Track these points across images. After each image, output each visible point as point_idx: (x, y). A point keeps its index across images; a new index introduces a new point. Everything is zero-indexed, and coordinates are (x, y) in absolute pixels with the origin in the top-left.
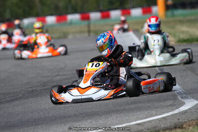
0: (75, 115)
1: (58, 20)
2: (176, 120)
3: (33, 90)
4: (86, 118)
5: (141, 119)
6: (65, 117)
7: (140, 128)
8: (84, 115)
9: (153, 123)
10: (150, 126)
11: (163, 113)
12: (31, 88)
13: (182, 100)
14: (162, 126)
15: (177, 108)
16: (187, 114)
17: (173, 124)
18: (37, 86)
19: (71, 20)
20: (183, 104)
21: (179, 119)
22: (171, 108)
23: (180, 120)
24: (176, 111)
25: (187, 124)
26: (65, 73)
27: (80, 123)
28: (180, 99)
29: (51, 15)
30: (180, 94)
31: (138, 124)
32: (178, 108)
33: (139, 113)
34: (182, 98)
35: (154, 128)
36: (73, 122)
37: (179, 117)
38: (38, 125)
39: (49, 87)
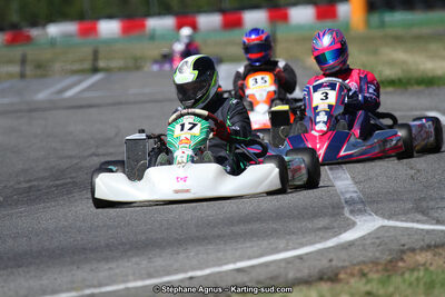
0: (107, 245)
1: (126, 30)
2: (324, 263)
3: (30, 187)
4: (130, 253)
5: (249, 258)
6: (85, 249)
7: (241, 279)
8: (128, 246)
9: (272, 268)
10: (263, 275)
11: (302, 245)
12: (30, 181)
13: (351, 217)
14: (291, 275)
15: (335, 236)
16: (353, 249)
17: (317, 270)
18: (43, 179)
19: (154, 30)
20: (350, 225)
21: (331, 261)
22: (321, 234)
23: (334, 263)
24: (331, 243)
25: (349, 271)
26: (111, 150)
27: (113, 265)
28: (347, 214)
29: (110, 17)
30: (350, 202)
31: (239, 270)
32: (337, 234)
33: (248, 244)
34: (352, 212)
35: (272, 278)
36: (99, 261)
37: (332, 256)
38: (20, 267)
39: (69, 180)
